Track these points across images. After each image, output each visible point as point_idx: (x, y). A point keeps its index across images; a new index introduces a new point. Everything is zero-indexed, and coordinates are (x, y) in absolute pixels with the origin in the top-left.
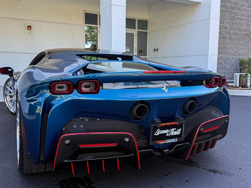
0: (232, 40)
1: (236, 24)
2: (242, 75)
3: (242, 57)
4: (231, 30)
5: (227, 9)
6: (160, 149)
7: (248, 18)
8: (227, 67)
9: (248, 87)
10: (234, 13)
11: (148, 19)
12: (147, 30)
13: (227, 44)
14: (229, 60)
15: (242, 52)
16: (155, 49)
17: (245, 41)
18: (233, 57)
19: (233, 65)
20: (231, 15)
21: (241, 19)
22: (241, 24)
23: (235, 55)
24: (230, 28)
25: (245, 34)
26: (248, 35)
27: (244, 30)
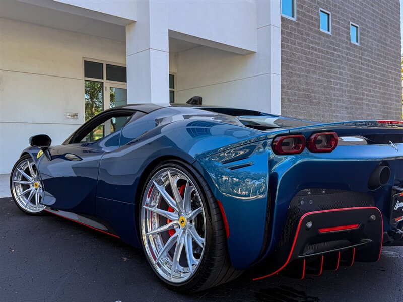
0: (290, 102)
1: (294, 82)
4: (288, 89)
7: (306, 74)
10: (291, 68)
11: (174, 73)
12: (174, 88)
13: (285, 108)
17: (305, 103)
20: (288, 69)
21: (299, 76)
22: (299, 81)
24: (288, 87)
25: (304, 94)
26: (308, 96)
27: (304, 90)
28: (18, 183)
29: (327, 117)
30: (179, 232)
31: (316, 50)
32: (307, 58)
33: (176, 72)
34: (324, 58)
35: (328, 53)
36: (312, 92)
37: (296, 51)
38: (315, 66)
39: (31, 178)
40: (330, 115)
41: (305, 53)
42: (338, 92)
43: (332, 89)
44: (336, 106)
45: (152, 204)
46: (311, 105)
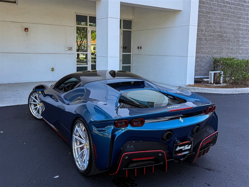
0: (207, 41)
1: (211, 27)
2: (216, 73)
3: (215, 55)
4: (206, 32)
5: (203, 13)
7: (221, 21)
8: (203, 65)
9: (221, 84)
10: (209, 17)
11: (132, 19)
12: (131, 29)
13: (203, 45)
14: (205, 58)
15: (215, 51)
16: (138, 47)
17: (219, 41)
18: (207, 56)
19: (208, 63)
20: (207, 19)
21: (215, 22)
22: (215, 26)
23: (210, 54)
24: (205, 30)
25: (218, 35)
26: (221, 36)
27: (218, 32)
28: (32, 103)
29: (235, 49)
31: (229, 4)
32: (222, 10)
33: (133, 19)
34: (236, 9)
35: (239, 4)
36: (224, 33)
37: (213, 5)
38: (228, 14)
39: (38, 101)
40: (237, 48)
41: (221, 6)
42: (245, 32)
43: (240, 30)
44: (243, 41)
46: (223, 42)
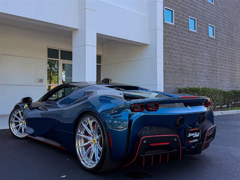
0: (171, 73)
1: (173, 61)
3: (178, 86)
5: (166, 49)
6: (189, 147)
7: (180, 56)
10: (171, 53)
12: (101, 64)
13: (167, 77)
14: (170, 89)
15: (178, 82)
17: (180, 74)
18: (172, 87)
21: (176, 57)
22: (176, 61)
23: (174, 85)
24: (169, 64)
25: (179, 68)
26: (182, 69)
27: (179, 66)
28: (13, 121)
29: (194, 82)
30: (93, 146)
31: (186, 42)
32: (181, 47)
33: (102, 54)
34: (192, 46)
35: (194, 43)
36: (184, 67)
37: (174, 43)
38: (186, 51)
39: (20, 119)
40: (196, 81)
41: (180, 44)
42: (201, 67)
43: (197, 65)
44: (200, 75)
45: (81, 133)
46: (183, 75)
